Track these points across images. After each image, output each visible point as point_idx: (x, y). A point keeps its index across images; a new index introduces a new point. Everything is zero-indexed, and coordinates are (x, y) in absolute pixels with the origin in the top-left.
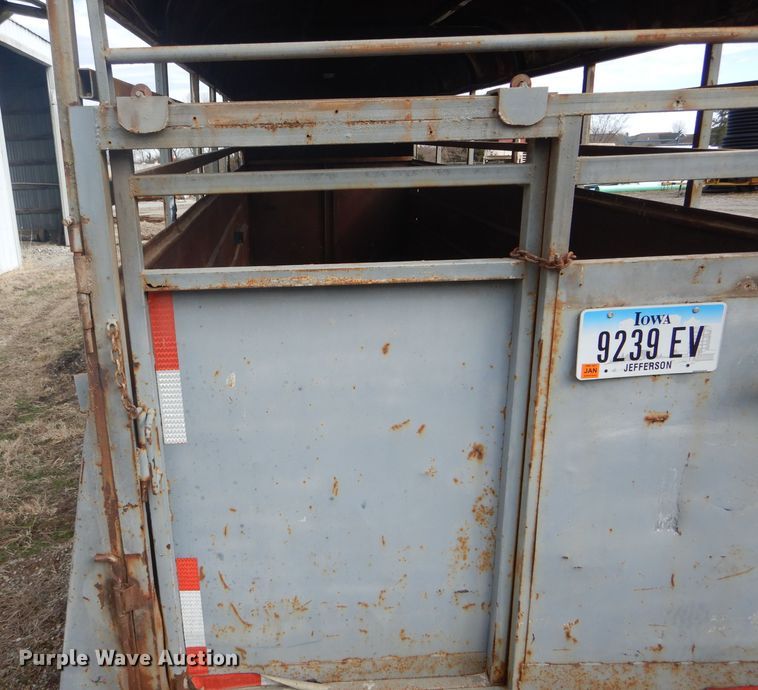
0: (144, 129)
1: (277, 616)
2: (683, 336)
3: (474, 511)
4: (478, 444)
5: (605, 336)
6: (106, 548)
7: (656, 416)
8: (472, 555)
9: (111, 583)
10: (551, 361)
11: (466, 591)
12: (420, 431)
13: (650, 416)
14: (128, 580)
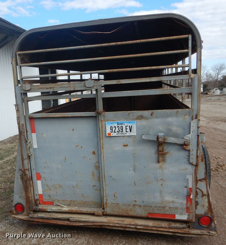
0: (27, 89)
1: (56, 188)
2: (128, 128)
3: (95, 166)
4: (94, 151)
5: (111, 127)
6: (21, 167)
7: (125, 145)
8: (96, 177)
9: (22, 175)
10: (102, 132)
11: (95, 186)
12: (81, 148)
13: (124, 145)
14: (25, 174)
